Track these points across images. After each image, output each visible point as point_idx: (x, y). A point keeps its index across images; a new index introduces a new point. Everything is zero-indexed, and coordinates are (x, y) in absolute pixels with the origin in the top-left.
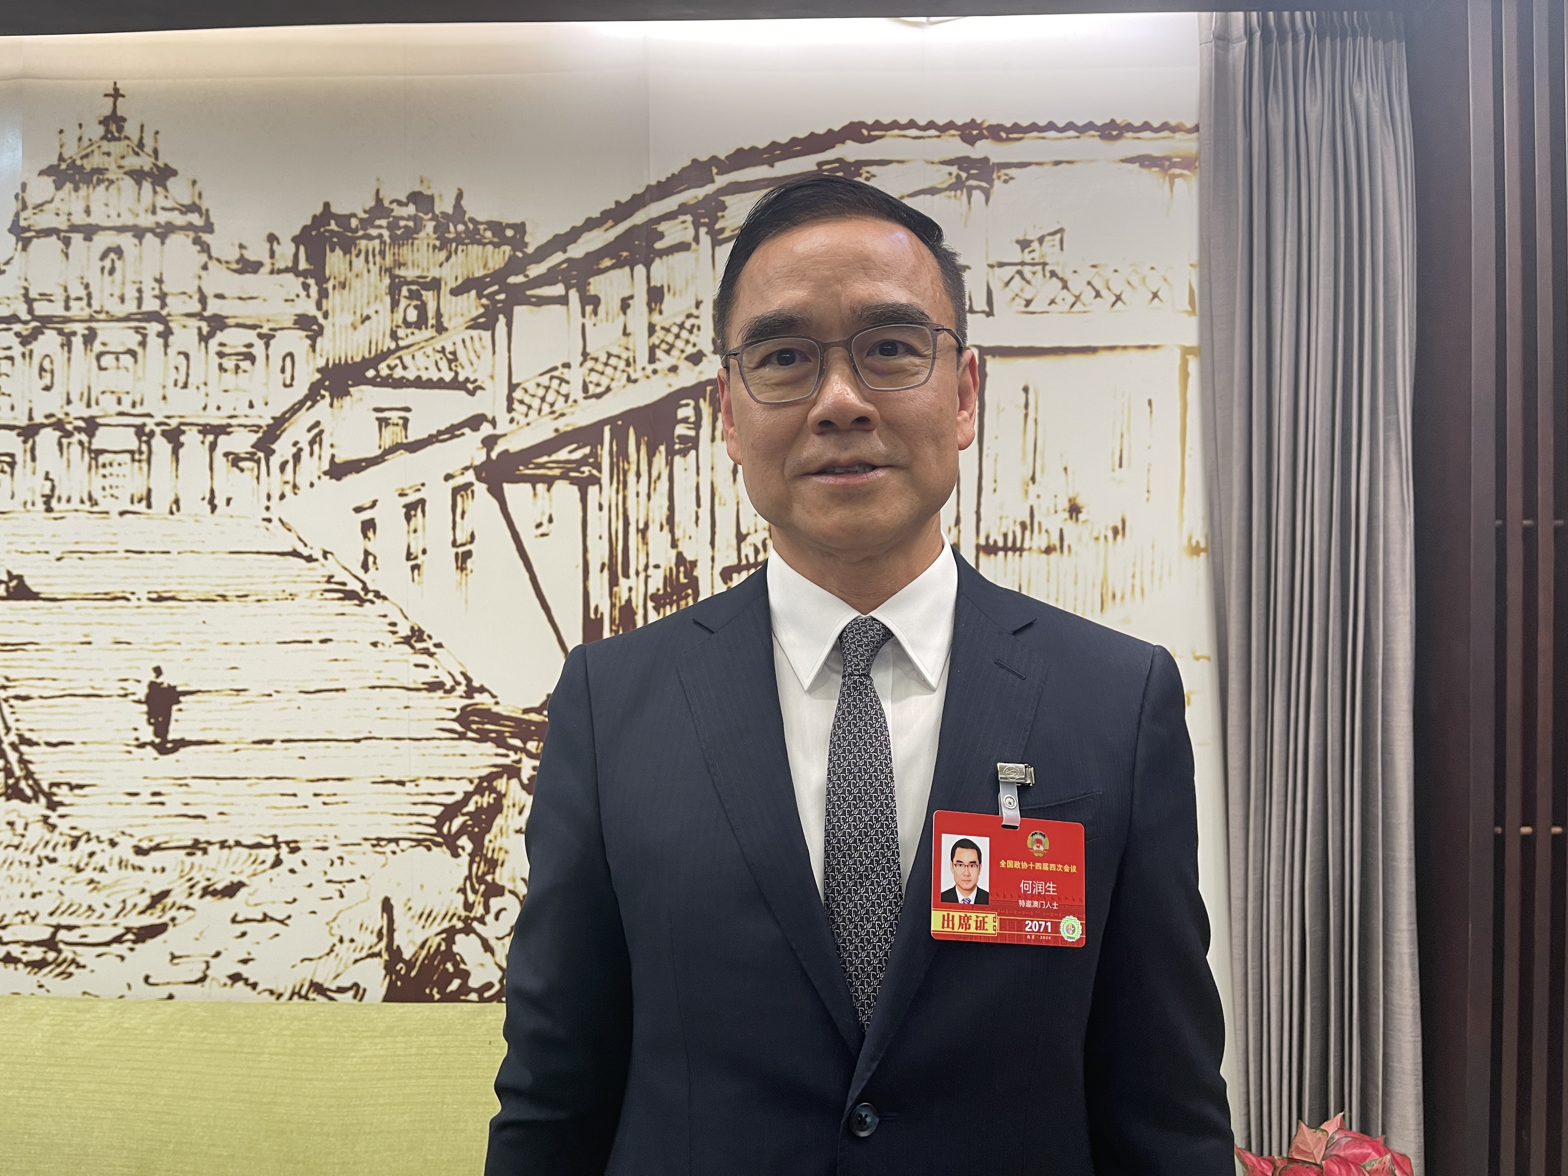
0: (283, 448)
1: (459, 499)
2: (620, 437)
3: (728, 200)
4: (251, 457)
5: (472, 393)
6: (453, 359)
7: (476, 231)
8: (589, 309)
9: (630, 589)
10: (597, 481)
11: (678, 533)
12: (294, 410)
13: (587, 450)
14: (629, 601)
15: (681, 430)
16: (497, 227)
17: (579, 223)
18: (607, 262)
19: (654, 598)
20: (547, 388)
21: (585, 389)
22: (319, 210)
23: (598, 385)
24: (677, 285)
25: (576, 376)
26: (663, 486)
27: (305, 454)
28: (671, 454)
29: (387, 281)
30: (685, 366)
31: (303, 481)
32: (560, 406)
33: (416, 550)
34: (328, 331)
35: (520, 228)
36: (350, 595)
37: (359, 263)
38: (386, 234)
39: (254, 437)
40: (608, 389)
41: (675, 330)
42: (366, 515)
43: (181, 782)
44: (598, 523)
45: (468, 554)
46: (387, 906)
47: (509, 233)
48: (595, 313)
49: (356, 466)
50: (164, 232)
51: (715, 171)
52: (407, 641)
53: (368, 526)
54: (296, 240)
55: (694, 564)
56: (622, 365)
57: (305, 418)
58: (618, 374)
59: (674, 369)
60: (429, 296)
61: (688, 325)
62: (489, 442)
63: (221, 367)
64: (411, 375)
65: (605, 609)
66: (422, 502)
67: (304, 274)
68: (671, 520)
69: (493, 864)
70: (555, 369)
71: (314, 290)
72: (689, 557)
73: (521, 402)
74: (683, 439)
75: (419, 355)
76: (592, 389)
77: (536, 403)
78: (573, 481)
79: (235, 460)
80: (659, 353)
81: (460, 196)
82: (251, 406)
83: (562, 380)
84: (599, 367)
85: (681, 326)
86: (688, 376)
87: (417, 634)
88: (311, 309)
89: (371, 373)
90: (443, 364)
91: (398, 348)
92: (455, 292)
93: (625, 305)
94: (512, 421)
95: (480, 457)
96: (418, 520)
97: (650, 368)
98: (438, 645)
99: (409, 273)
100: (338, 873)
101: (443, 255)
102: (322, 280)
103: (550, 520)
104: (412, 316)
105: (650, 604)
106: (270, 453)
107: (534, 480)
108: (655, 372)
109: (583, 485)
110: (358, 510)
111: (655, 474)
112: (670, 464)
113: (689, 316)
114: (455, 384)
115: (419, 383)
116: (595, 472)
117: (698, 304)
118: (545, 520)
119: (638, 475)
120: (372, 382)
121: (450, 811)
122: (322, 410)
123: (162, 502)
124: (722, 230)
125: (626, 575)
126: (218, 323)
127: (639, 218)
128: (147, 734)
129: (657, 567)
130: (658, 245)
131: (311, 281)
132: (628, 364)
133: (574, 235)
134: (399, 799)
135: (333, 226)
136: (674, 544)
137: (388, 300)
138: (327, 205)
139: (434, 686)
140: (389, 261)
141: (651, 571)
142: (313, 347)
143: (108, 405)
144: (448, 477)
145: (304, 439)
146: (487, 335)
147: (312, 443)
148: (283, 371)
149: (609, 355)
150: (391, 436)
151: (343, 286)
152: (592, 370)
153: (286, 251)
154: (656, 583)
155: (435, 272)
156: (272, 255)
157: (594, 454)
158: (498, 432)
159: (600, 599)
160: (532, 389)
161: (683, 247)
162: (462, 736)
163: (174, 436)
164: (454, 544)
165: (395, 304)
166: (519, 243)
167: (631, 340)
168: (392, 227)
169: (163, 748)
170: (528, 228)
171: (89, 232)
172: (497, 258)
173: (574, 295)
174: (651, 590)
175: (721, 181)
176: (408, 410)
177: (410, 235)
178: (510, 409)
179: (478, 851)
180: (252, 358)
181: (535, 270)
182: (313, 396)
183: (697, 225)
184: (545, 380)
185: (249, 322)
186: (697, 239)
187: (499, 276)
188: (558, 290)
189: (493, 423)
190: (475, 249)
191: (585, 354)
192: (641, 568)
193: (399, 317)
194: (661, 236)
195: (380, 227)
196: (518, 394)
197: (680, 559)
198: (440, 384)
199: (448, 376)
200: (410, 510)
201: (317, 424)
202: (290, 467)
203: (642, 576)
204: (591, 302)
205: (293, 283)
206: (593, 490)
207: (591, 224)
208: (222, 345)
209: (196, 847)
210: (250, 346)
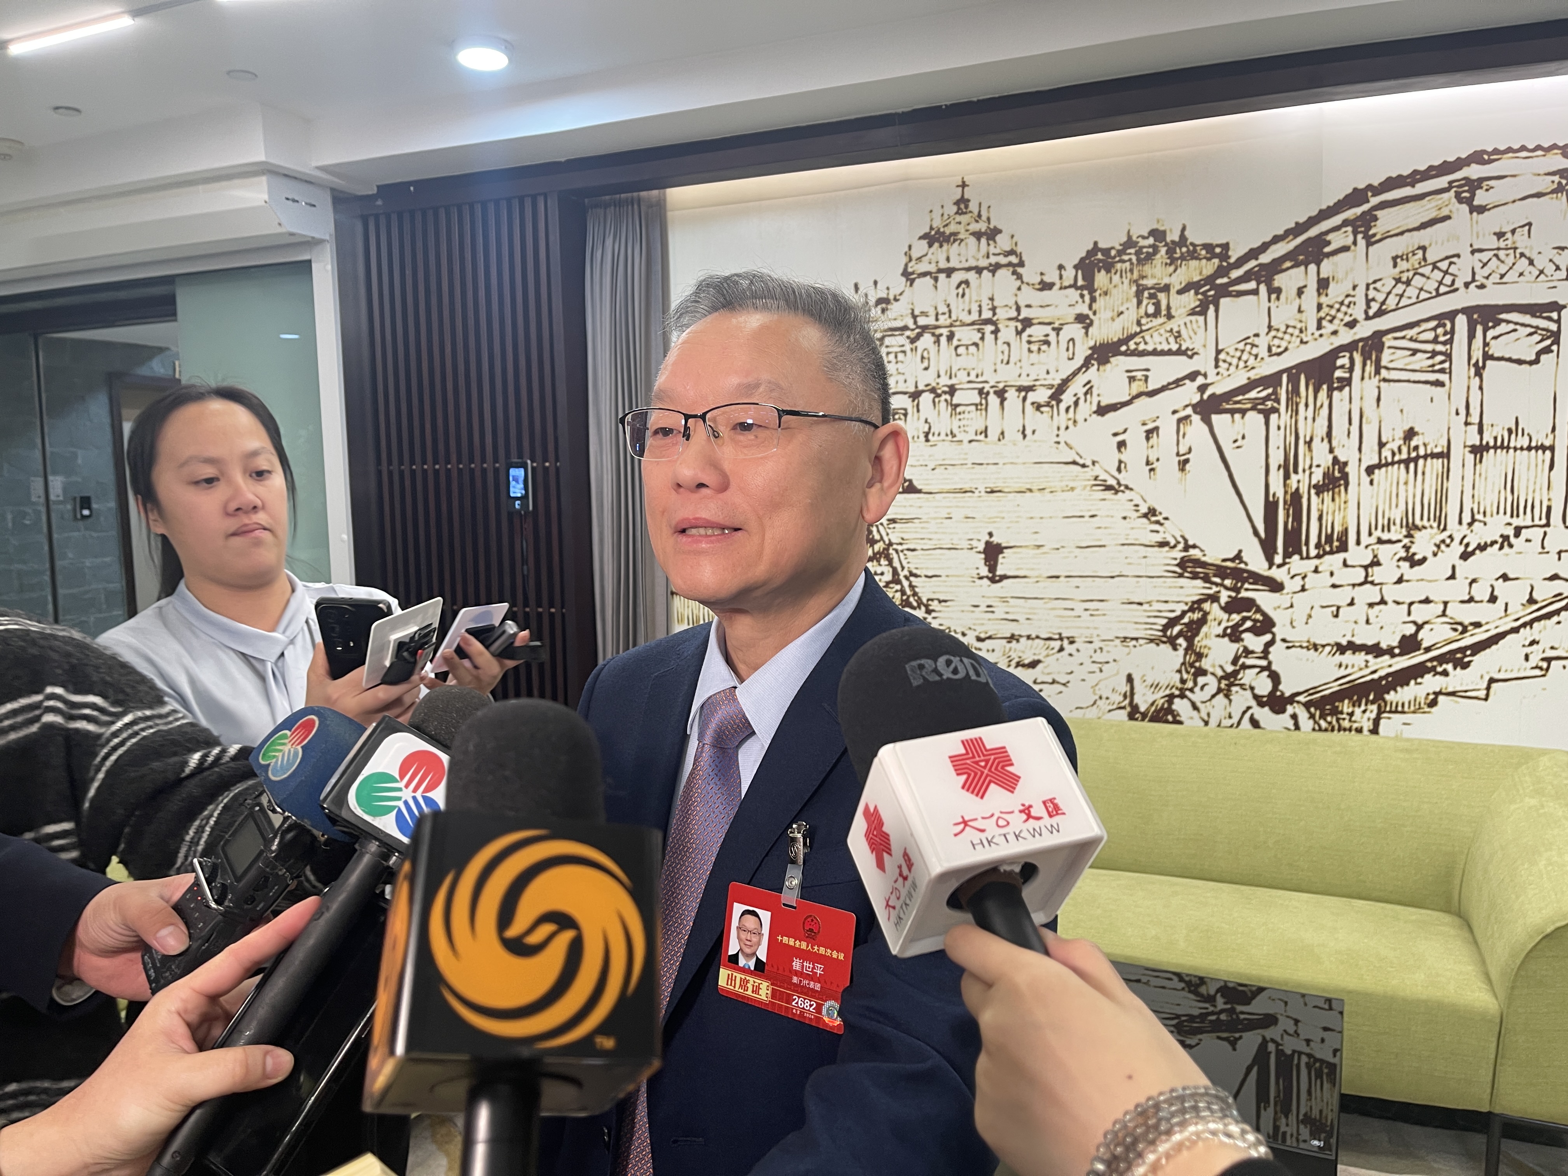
0: (1067, 398)
1: (1181, 426)
2: (1294, 381)
3: (1379, 213)
4: (1048, 404)
5: (1191, 357)
6: (1178, 336)
7: (1195, 251)
8: (1274, 296)
9: (1299, 482)
10: (1275, 410)
11: (1334, 443)
12: (1075, 374)
13: (1270, 390)
14: (1297, 489)
15: (1338, 373)
16: (1209, 247)
17: (1268, 239)
18: (1288, 264)
19: (1315, 486)
20: (1243, 351)
21: (1270, 349)
22: (1090, 246)
23: (1279, 347)
24: (1340, 275)
25: (1263, 342)
26: (1325, 411)
27: (1081, 401)
28: (1331, 390)
29: (1134, 288)
30: (1343, 330)
31: (1080, 418)
32: (1252, 362)
33: (1152, 459)
34: (1096, 323)
35: (1226, 247)
36: (1109, 488)
37: (1116, 278)
38: (1134, 258)
39: (1050, 392)
40: (1286, 349)
41: (1337, 306)
42: (1120, 438)
43: (1004, 600)
44: (1277, 438)
45: (1187, 461)
46: (1130, 679)
47: (1218, 250)
48: (1278, 298)
49: (1114, 407)
50: (994, 269)
51: (1370, 194)
52: (1145, 516)
53: (1121, 445)
54: (1076, 267)
55: (1346, 464)
56: (1297, 332)
57: (1082, 379)
58: (1294, 338)
59: (1335, 333)
60: (1162, 296)
61: (1346, 302)
62: (1202, 389)
63: (1030, 351)
64: (1150, 348)
65: (1280, 494)
66: (1156, 429)
67: (1081, 288)
68: (1329, 434)
69: (1200, 656)
70: (1248, 338)
71: (1087, 298)
72: (1342, 459)
73: (1224, 361)
74: (1340, 379)
75: (1155, 335)
76: (1274, 350)
77: (1235, 361)
78: (1260, 411)
79: (1038, 407)
80: (1324, 323)
81: (1184, 229)
82: (1048, 373)
83: (1253, 345)
84: (1280, 335)
85: (1342, 303)
86: (1346, 337)
87: (1152, 512)
88: (1084, 309)
89: (1124, 348)
90: (1172, 340)
91: (1142, 331)
92: (1180, 292)
93: (1300, 292)
94: (1218, 374)
95: (1196, 398)
96: (1154, 440)
97: (1317, 333)
98: (1166, 519)
99: (1149, 282)
100: (1098, 657)
101: (1172, 268)
102: (1092, 291)
103: (1243, 437)
104: (1151, 310)
105: (1313, 491)
106: (1059, 401)
107: (1232, 412)
108: (1321, 335)
109: (1267, 414)
110: (1115, 435)
111: (1318, 404)
112: (1330, 397)
113: (1348, 296)
114: (1179, 352)
115: (1155, 353)
116: (1275, 405)
117: (1354, 288)
118: (1240, 437)
119: (1307, 405)
120: (1125, 354)
121: (1172, 622)
122: (1092, 373)
123: (993, 434)
124: (1374, 235)
125: (1296, 472)
126: (1027, 323)
127: (1313, 232)
128: (984, 572)
129: (1318, 466)
130: (1327, 250)
131: (1085, 292)
132: (1301, 331)
133: (1264, 247)
134: (1139, 614)
135: (1100, 256)
136: (1331, 451)
137: (1135, 300)
138: (1096, 243)
139: (1163, 544)
140: (1136, 275)
141: (1314, 469)
142: (1087, 334)
143: (962, 377)
144: (1174, 412)
145: (1081, 392)
146: (1201, 319)
147: (1086, 394)
148: (1068, 350)
149: (1288, 327)
150: (1137, 387)
151: (1106, 293)
152: (1275, 337)
153: (1069, 275)
154: (1318, 477)
155: (1166, 280)
156: (1061, 277)
157: (1275, 393)
158: (1209, 381)
159: (1277, 488)
160: (1232, 353)
161: (1345, 249)
162: (1181, 576)
163: (1001, 394)
164: (1178, 454)
165: (1139, 303)
166: (1224, 256)
167: (1303, 316)
168: (1138, 253)
169: (993, 580)
170: (1231, 246)
171: (949, 272)
172: (1209, 267)
173: (1263, 288)
174: (1314, 482)
175: (1374, 201)
176: (1147, 370)
177: (1150, 257)
178: (1217, 366)
179: (1190, 648)
180: (1047, 343)
181: (1235, 274)
182: (1087, 364)
183: (1355, 234)
184: (1241, 346)
185: (1047, 321)
186: (1355, 243)
187: (1210, 280)
188: (1252, 285)
189: (1205, 376)
190: (1194, 263)
191: (1270, 327)
192: (1307, 467)
193: (1142, 311)
194: (1329, 243)
195: (1130, 254)
196: (1222, 356)
197: (1336, 460)
198: (1170, 353)
199: (1175, 347)
200: (1149, 434)
201: (1089, 382)
202: (1072, 410)
203: (1307, 473)
204: (1275, 291)
205: (1074, 294)
206: (1274, 417)
207: (1276, 239)
208: (1030, 336)
209: (1012, 638)
210: (1047, 335)
